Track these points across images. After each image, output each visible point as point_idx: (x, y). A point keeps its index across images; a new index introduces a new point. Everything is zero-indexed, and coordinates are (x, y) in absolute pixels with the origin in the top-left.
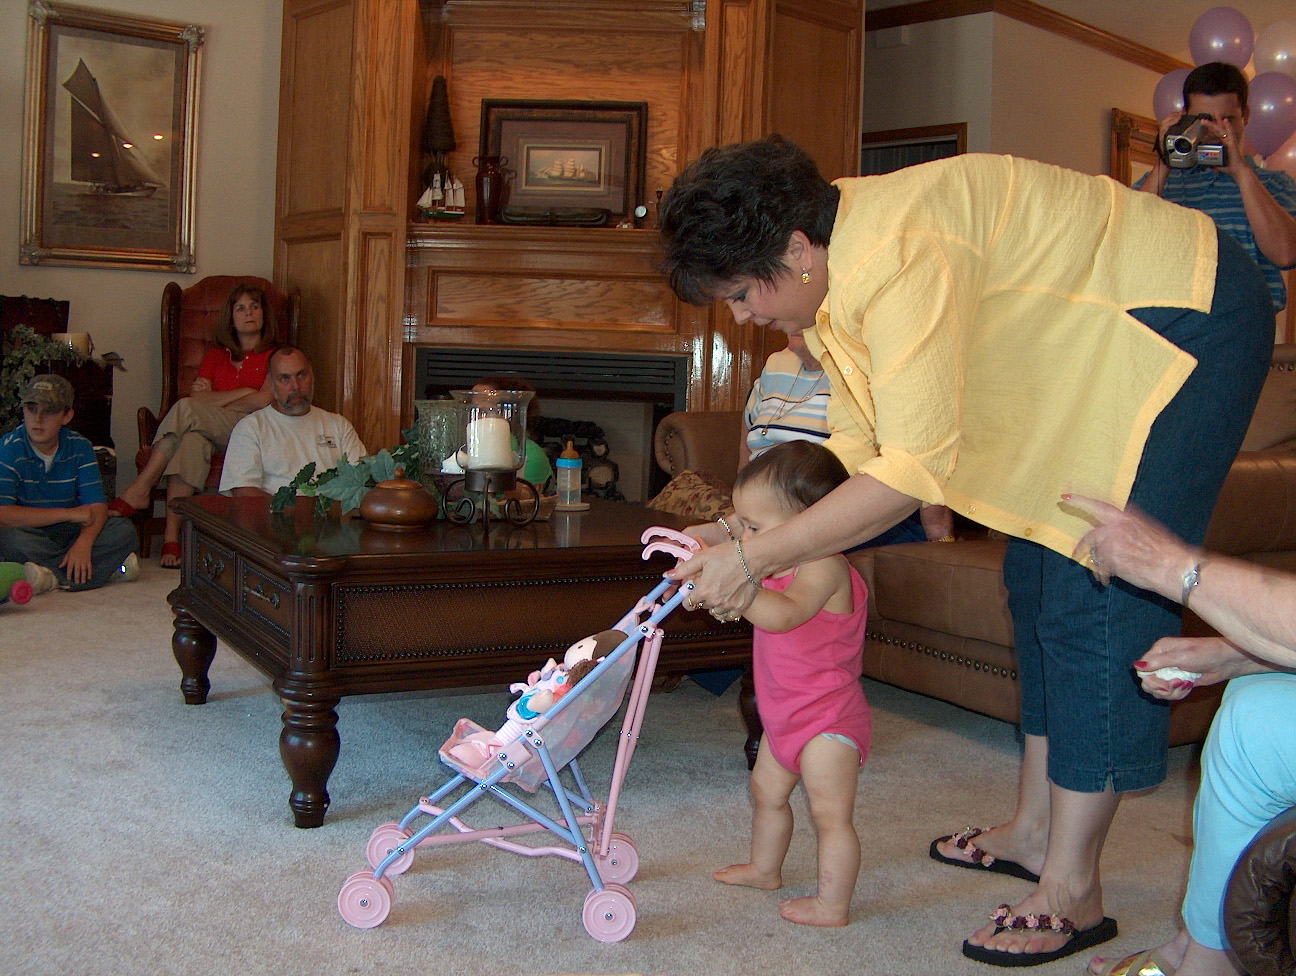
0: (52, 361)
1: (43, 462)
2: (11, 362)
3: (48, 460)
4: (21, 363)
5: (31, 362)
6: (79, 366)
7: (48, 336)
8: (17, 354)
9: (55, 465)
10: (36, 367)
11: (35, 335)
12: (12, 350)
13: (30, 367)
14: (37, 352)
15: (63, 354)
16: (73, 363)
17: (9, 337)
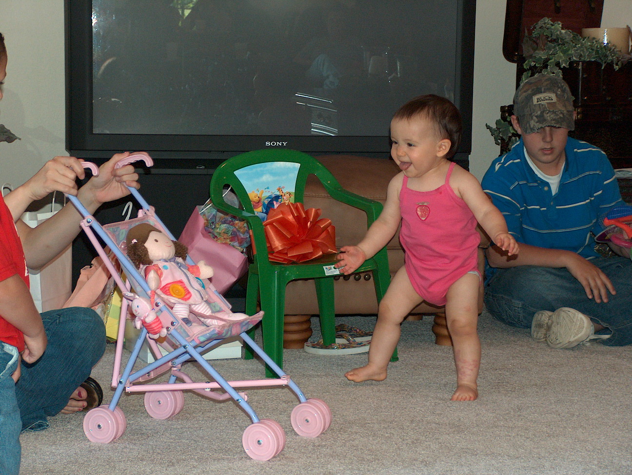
0: (583, 62)
1: (547, 184)
2: (533, 64)
3: (554, 182)
4: (545, 66)
5: (558, 64)
6: (617, 68)
7: (578, 31)
8: (542, 55)
9: (562, 186)
10: (564, 70)
11: (563, 31)
12: (535, 50)
13: (557, 70)
14: (565, 52)
15: (597, 52)
16: (610, 65)
17: (530, 33)
